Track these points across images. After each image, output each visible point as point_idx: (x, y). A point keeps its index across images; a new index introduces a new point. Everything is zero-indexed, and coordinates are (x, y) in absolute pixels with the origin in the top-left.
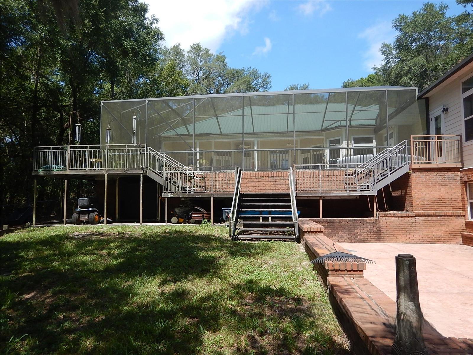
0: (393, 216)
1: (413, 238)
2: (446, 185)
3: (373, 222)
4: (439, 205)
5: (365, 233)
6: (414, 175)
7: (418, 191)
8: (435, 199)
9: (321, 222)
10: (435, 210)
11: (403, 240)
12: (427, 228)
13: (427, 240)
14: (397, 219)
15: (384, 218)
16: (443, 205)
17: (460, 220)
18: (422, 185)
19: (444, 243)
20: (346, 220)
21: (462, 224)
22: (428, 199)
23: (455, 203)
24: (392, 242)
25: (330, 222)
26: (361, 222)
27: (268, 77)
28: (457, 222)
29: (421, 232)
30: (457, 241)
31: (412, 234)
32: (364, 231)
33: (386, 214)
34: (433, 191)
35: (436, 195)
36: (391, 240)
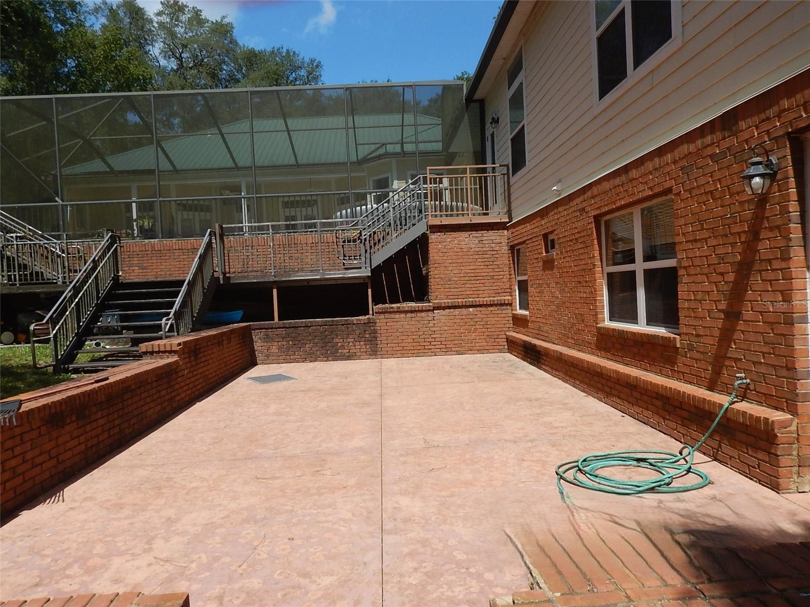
0: (397, 312)
1: (430, 347)
2: (485, 253)
3: (364, 323)
4: (474, 289)
5: (351, 344)
6: (433, 237)
7: (441, 265)
8: (467, 278)
9: (275, 328)
10: (468, 296)
11: (413, 352)
12: (453, 328)
13: (453, 349)
14: (403, 315)
15: (382, 316)
16: (480, 289)
17: (504, 312)
18: (446, 254)
19: (480, 351)
20: (318, 322)
21: (508, 319)
22: (456, 279)
23: (500, 284)
24: (396, 356)
25: (290, 327)
26: (343, 325)
27: (317, 66)
28: (499, 315)
29: (443, 336)
30: (499, 347)
31: (429, 340)
32: (349, 340)
33: (384, 308)
34: (463, 264)
35: (469, 271)
36: (394, 352)
